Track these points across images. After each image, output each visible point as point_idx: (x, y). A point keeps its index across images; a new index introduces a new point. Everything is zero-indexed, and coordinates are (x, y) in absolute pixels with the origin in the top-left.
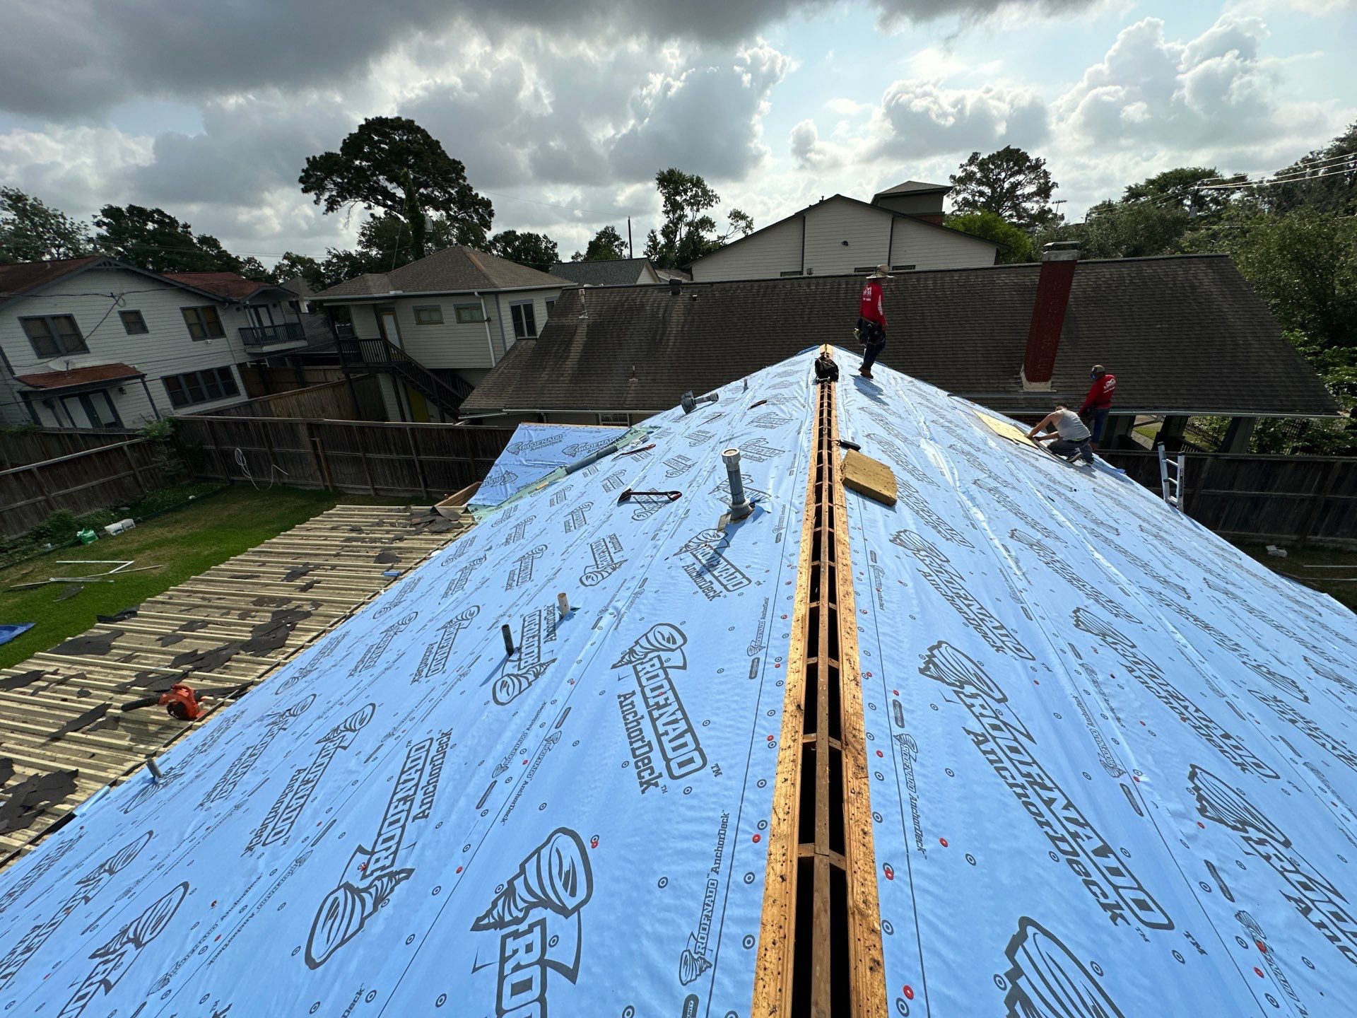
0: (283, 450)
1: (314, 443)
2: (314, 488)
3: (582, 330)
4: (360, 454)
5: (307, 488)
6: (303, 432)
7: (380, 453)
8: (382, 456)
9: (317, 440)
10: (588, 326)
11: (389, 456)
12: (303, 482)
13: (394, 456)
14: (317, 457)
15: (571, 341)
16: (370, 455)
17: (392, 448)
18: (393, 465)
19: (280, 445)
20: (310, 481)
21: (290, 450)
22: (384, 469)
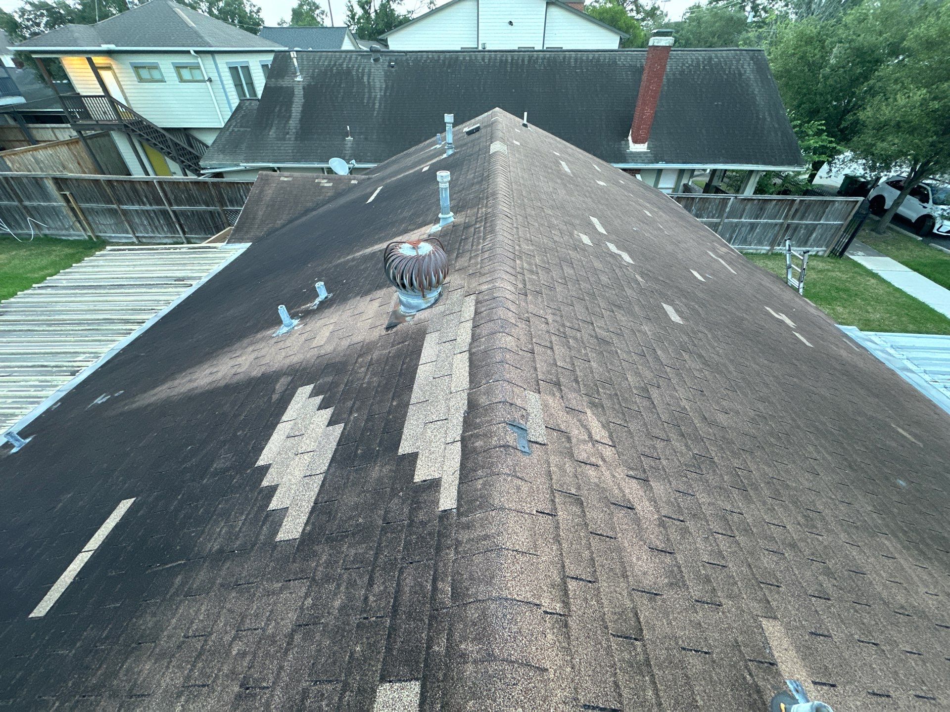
0: (35, 204)
1: (65, 196)
2: (77, 238)
3: (299, 92)
4: (115, 206)
5: (70, 238)
6: (50, 186)
7: (133, 205)
8: (136, 207)
9: (68, 193)
10: (304, 88)
11: (145, 208)
12: (64, 232)
13: (148, 207)
14: (73, 209)
15: (290, 103)
16: (125, 207)
17: (145, 200)
18: (149, 215)
19: (29, 199)
20: (72, 232)
21: (42, 204)
22: (141, 219)
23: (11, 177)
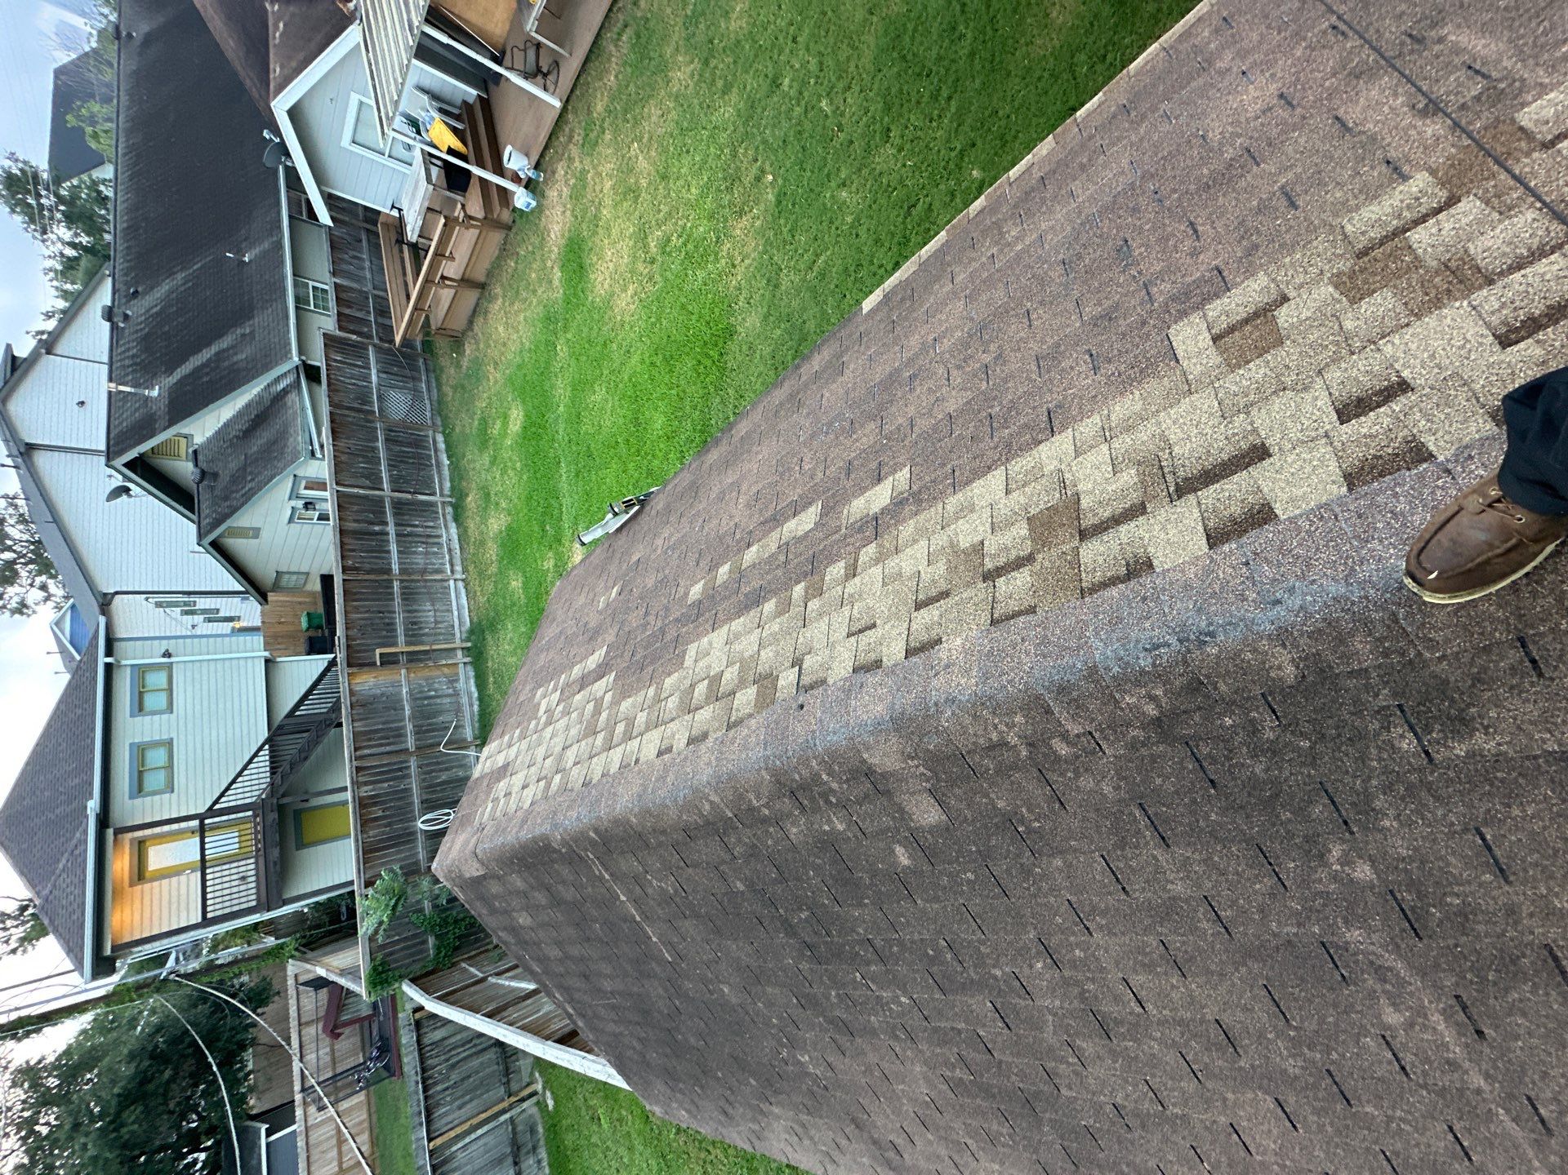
0: (409, 727)
1: (385, 657)
2: (472, 681)
5: (476, 695)
7: (389, 552)
8: (393, 548)
9: (378, 651)
11: (392, 537)
13: (391, 529)
17: (377, 528)
18: (405, 535)
19: (399, 734)
20: (461, 685)
21: (407, 713)
22: (415, 553)
23: (356, 750)
